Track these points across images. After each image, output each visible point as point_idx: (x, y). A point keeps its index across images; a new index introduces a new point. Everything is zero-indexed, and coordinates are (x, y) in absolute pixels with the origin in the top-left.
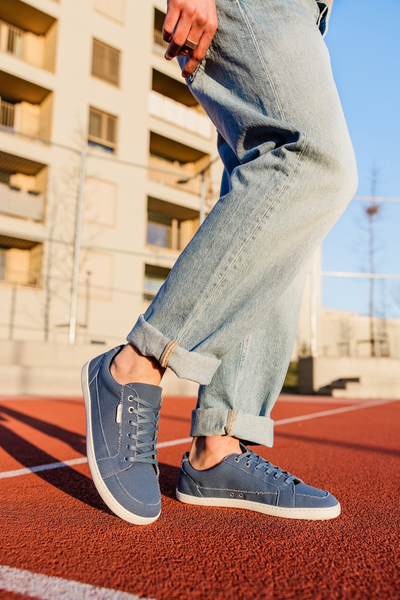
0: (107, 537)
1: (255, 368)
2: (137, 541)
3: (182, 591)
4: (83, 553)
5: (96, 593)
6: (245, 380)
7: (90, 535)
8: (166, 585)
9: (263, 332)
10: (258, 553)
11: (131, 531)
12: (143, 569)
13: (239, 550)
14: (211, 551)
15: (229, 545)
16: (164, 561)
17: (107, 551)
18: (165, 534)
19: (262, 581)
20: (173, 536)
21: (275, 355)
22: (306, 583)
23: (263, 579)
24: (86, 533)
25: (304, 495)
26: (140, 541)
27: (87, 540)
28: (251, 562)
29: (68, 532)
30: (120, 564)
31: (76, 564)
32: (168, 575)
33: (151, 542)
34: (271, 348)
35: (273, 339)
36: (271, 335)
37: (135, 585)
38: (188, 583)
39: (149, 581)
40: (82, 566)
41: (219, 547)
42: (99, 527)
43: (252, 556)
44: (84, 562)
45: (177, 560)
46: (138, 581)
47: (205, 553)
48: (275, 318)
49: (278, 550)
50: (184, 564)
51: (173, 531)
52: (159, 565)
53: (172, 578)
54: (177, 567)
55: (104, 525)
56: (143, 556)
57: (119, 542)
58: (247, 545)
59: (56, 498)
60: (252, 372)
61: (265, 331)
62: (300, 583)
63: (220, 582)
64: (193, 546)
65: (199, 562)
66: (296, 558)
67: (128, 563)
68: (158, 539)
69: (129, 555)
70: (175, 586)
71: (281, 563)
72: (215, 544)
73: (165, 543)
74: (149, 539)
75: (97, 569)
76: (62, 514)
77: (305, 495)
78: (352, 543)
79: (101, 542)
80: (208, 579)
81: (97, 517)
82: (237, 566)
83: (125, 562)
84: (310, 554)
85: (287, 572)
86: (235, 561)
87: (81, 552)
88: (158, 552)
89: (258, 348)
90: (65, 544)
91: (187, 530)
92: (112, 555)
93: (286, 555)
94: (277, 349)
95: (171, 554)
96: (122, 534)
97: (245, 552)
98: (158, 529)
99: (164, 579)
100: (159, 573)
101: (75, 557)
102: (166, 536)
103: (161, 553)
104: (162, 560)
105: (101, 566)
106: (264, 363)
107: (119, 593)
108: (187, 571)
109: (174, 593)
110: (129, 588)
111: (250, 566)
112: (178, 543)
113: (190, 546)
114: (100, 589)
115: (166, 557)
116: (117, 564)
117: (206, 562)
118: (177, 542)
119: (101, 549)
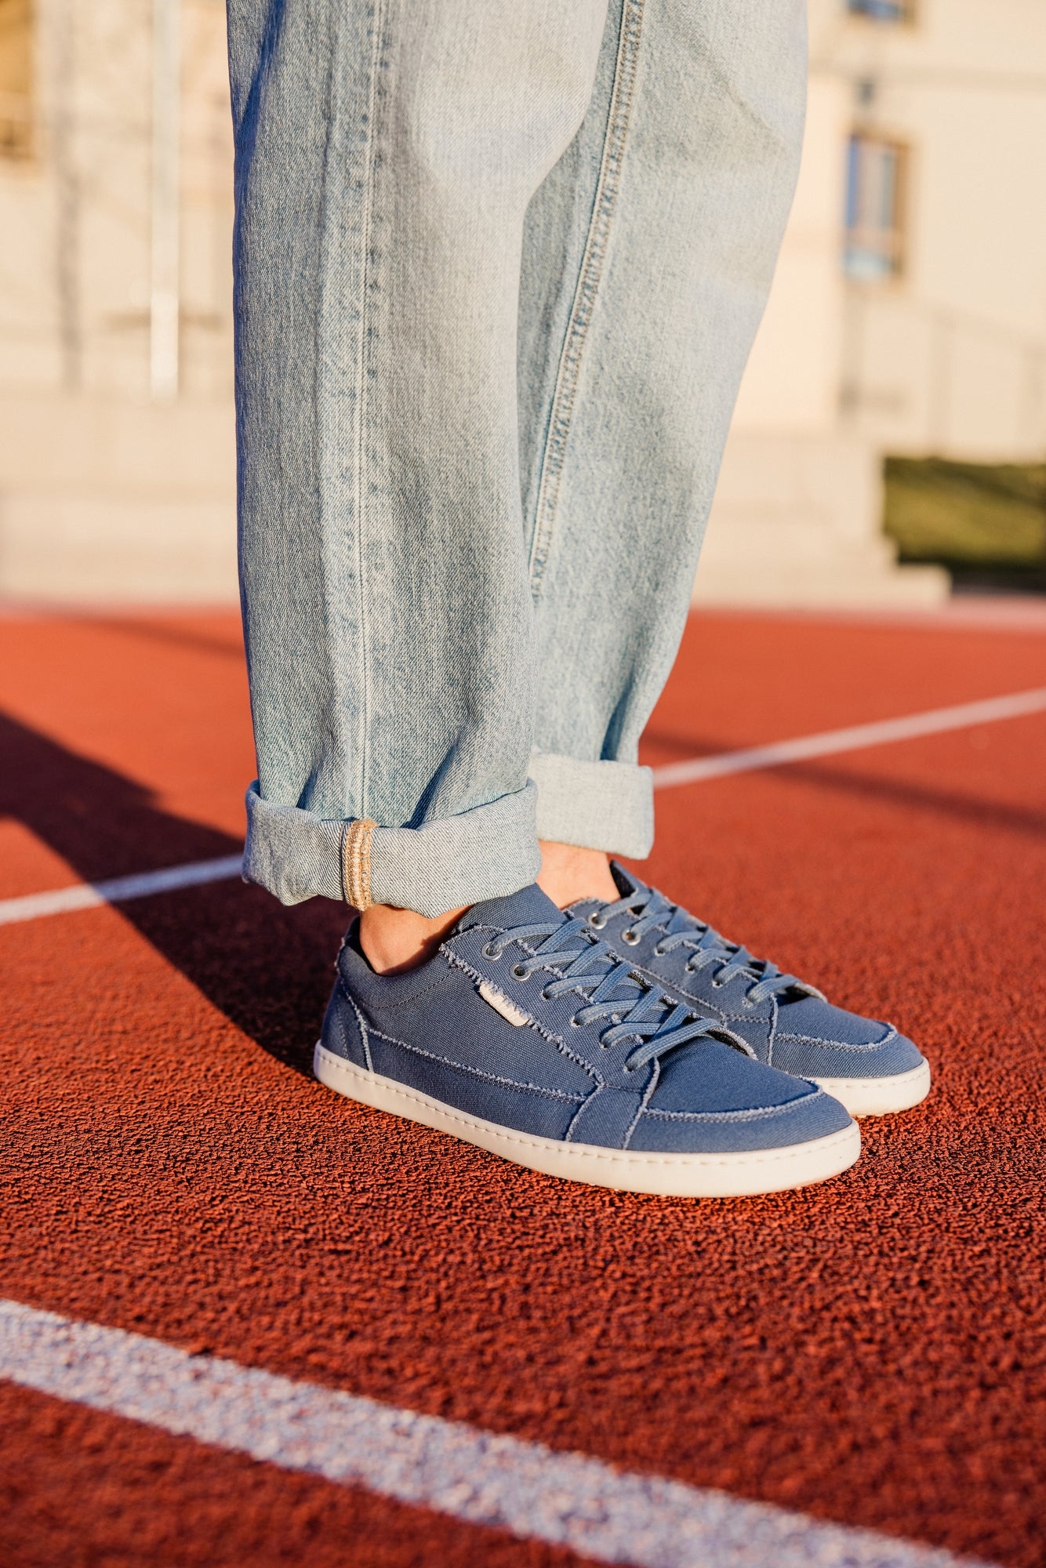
0: (150, 1166)
1: (588, 598)
2: (236, 1182)
3: (322, 1342)
4: (63, 1217)
5: (68, 1340)
6: (554, 641)
7: (98, 1158)
8: (278, 1324)
9: (610, 471)
10: (597, 1230)
11: (229, 1148)
12: (227, 1272)
13: (544, 1218)
14: (455, 1218)
15: (520, 1200)
16: (299, 1247)
17: (136, 1212)
18: (334, 1158)
19: (570, 1319)
20: (354, 1168)
21: (655, 550)
22: (701, 1327)
23: (577, 1312)
24: (88, 1151)
25: (805, 1038)
26: (246, 1182)
27: (84, 1173)
28: (565, 1258)
29: (34, 1147)
30: (163, 1254)
31: (31, 1251)
32: (297, 1290)
33: (281, 1184)
34: (644, 525)
35: (648, 495)
36: (639, 479)
37: (190, 1317)
38: (348, 1318)
39: (232, 1307)
40: (50, 1256)
41: (486, 1206)
42: (132, 1130)
43: (577, 1238)
44: (59, 1246)
45: (341, 1247)
46: (202, 1306)
47: (434, 1225)
48: (648, 419)
49: (666, 1221)
50: (357, 1260)
51: (359, 1150)
52: (280, 1260)
53: (306, 1300)
54: (331, 1267)
55: (149, 1126)
56: (240, 1231)
57: (181, 1182)
58: (577, 1203)
59: (23, 1028)
60: (581, 611)
61: (618, 465)
62: (681, 1328)
63: (443, 1320)
64: (404, 1202)
65: (404, 1254)
66: (712, 1248)
67: (187, 1252)
68: (304, 1177)
69: (200, 1224)
70: (306, 1325)
71: (655, 1265)
72: (475, 1198)
73: (322, 1189)
74: (276, 1175)
75: (91, 1268)
76: (27, 1087)
77: (808, 1038)
78: (917, 1204)
79: (126, 1181)
80: (413, 1304)
81: (136, 1097)
82: (515, 1268)
83: (181, 1247)
84: (760, 1238)
85: (661, 1291)
86: (517, 1252)
87: (58, 1213)
88: (290, 1219)
89: (597, 529)
90: (13, 1185)
91: (405, 1147)
92: (147, 1224)
93: (684, 1240)
94: (661, 530)
95: (327, 1226)
96: (197, 1157)
97: (559, 1226)
98: (316, 1143)
99: (280, 1304)
100: (270, 1285)
101: (35, 1230)
102: (333, 1166)
103: (297, 1222)
104: (295, 1244)
105: (107, 1257)
106: (622, 578)
107: (135, 1340)
108: (359, 1281)
109: (295, 1344)
110: (168, 1326)
111: (555, 1271)
112: (364, 1190)
113: (395, 1202)
114: (83, 1327)
115: (309, 1236)
116: (156, 1254)
117: (425, 1255)
118: (359, 1188)
119: (119, 1206)
